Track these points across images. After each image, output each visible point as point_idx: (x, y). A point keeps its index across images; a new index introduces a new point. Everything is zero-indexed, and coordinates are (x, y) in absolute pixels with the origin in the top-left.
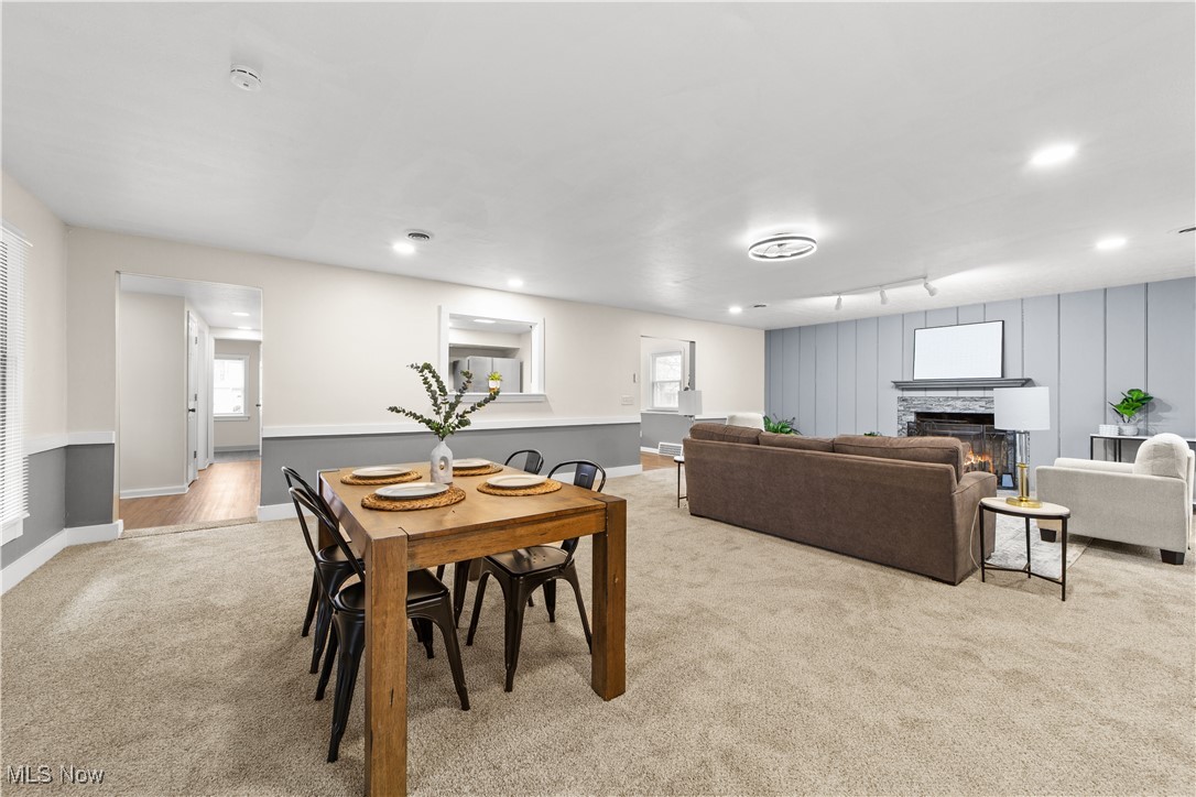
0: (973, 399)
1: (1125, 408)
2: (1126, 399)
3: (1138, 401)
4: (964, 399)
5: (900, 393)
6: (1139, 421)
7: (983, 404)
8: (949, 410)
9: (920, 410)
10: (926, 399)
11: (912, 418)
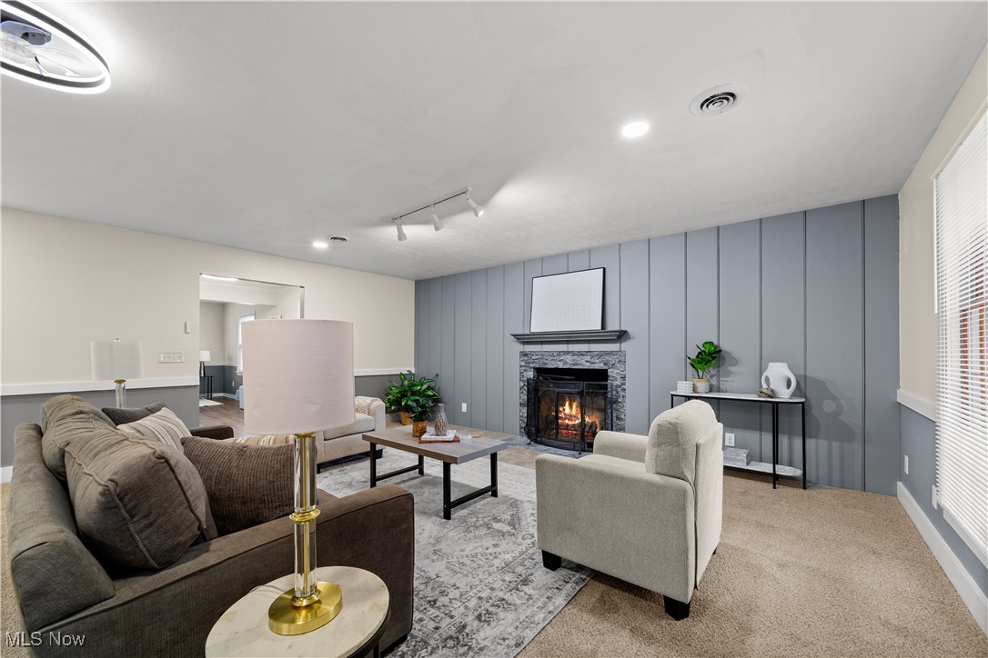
0: (581, 354)
1: (699, 363)
2: (700, 353)
3: (710, 354)
4: (573, 353)
5: (521, 348)
6: (712, 376)
7: (588, 358)
8: (561, 365)
9: (537, 366)
10: (543, 354)
11: (531, 374)
